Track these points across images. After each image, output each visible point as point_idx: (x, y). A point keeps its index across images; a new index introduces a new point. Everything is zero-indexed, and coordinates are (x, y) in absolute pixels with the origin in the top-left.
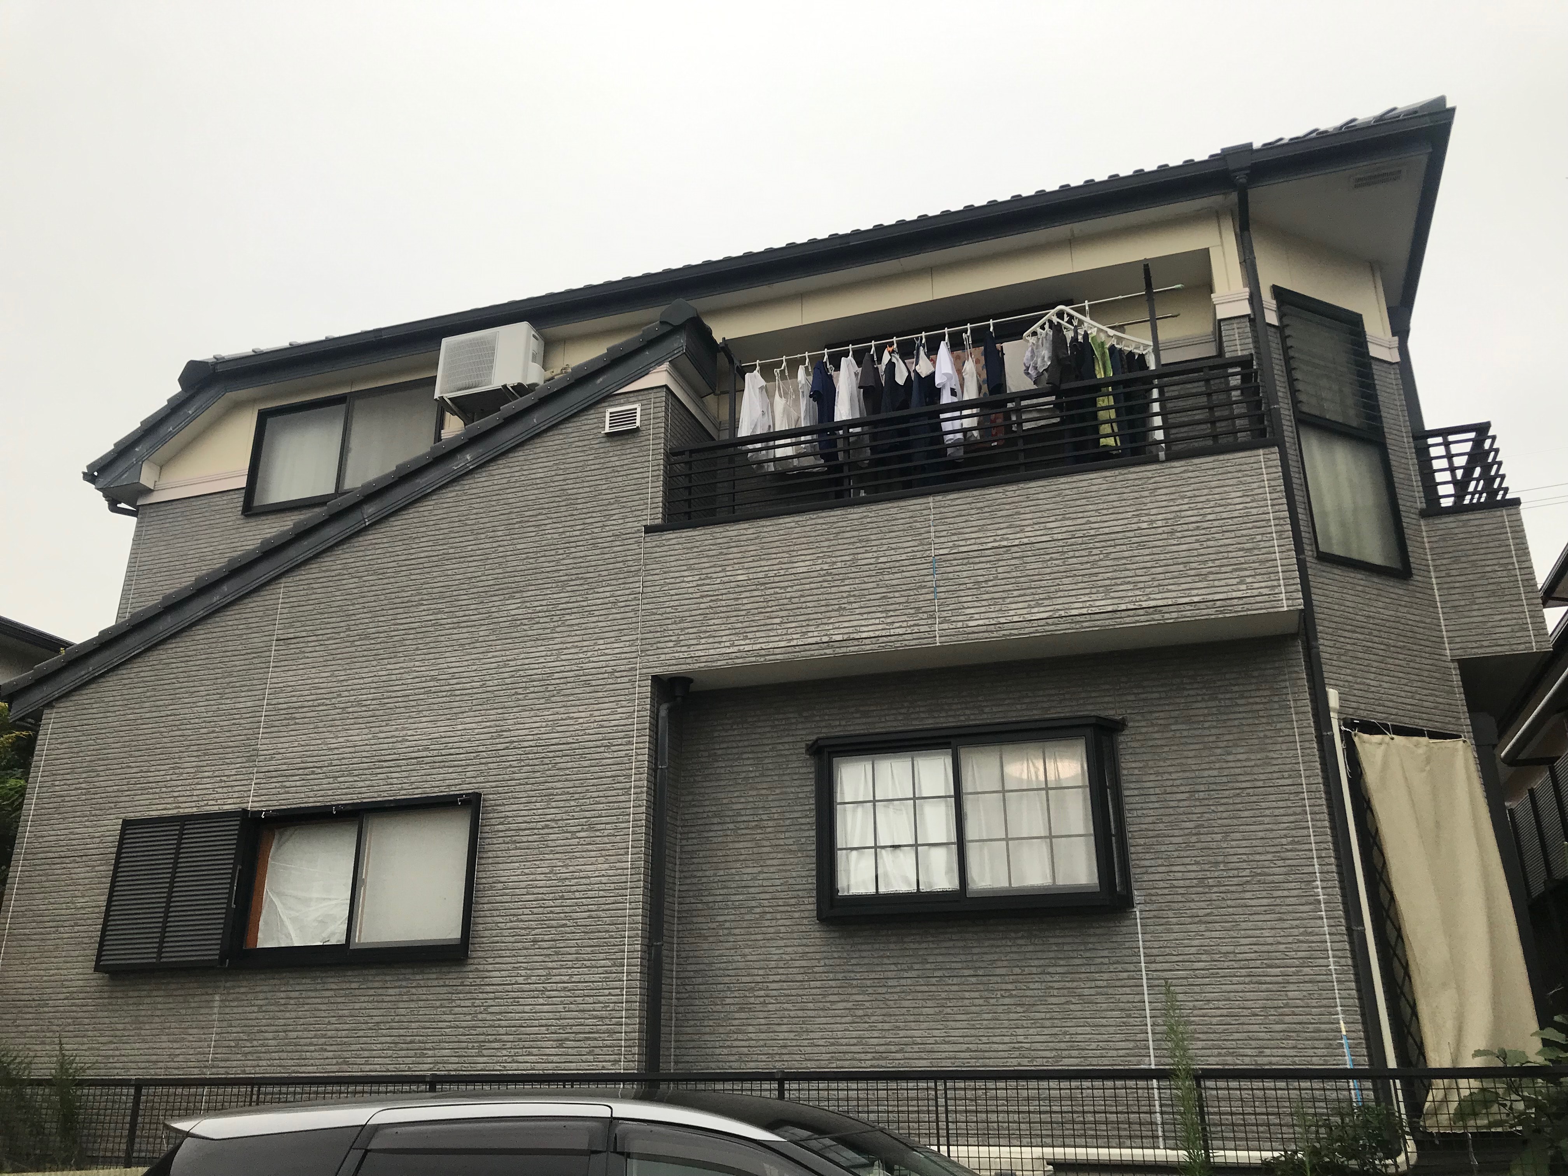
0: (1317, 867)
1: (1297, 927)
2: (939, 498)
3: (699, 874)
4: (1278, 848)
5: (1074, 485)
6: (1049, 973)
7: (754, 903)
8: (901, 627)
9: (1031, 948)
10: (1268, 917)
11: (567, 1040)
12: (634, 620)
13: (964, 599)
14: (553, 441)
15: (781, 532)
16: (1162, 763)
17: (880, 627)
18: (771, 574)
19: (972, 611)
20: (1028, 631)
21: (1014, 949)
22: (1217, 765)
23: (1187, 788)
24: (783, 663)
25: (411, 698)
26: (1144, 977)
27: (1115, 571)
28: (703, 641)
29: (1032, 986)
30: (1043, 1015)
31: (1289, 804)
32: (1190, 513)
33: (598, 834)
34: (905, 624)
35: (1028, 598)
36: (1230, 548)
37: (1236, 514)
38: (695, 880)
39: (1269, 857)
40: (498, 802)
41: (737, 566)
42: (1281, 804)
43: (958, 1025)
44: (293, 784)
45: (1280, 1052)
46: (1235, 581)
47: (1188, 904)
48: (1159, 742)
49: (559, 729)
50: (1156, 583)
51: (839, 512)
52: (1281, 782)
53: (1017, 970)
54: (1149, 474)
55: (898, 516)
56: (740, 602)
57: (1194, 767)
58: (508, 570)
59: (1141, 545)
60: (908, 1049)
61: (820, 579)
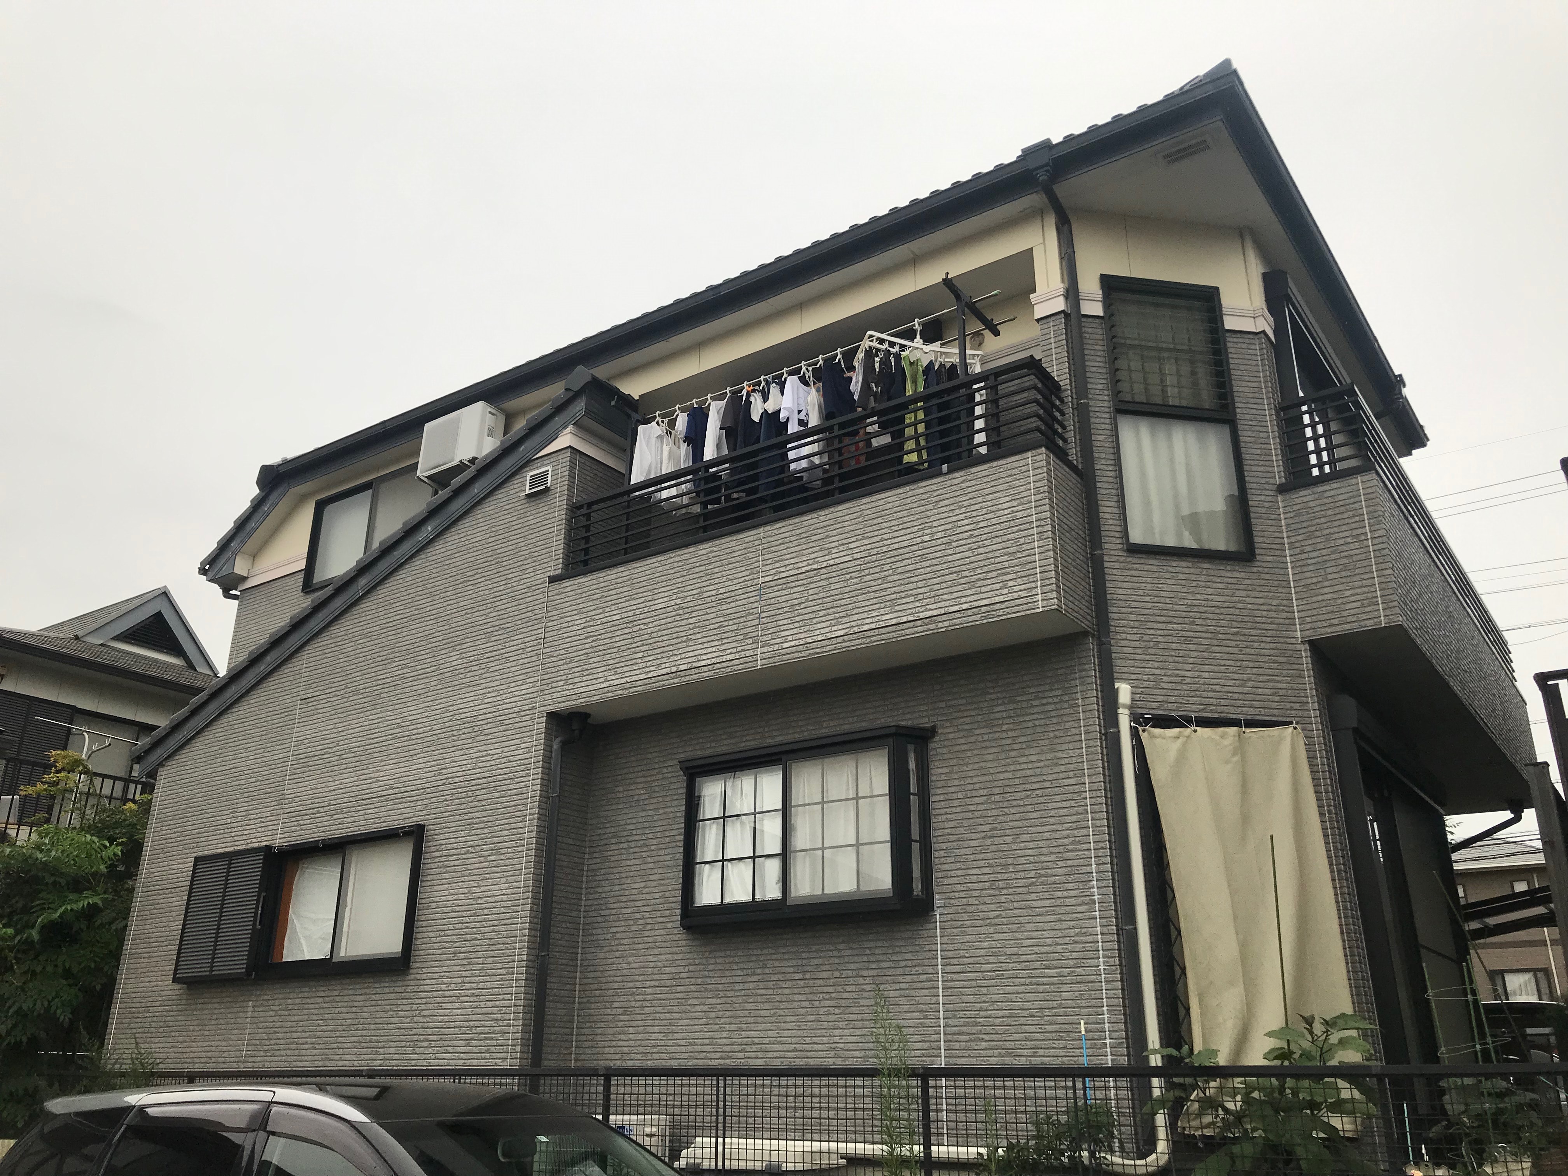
0: (1094, 866)
1: (1074, 927)
2: (768, 528)
3: (599, 890)
4: (1061, 849)
5: (874, 504)
6: (863, 976)
7: (638, 916)
8: (731, 653)
9: (849, 952)
10: (1048, 918)
11: (473, 1039)
12: (537, 663)
13: (781, 623)
14: (489, 508)
15: (648, 572)
16: (965, 768)
17: (716, 654)
18: (638, 612)
19: (787, 633)
20: (828, 649)
21: (835, 953)
22: (1012, 768)
23: (985, 792)
24: (642, 694)
25: (384, 744)
26: (940, 979)
27: (901, 585)
28: (585, 679)
29: (848, 989)
30: (854, 1017)
31: (1073, 803)
32: (965, 522)
33: (502, 857)
34: (734, 650)
35: (830, 617)
36: (997, 554)
37: (1003, 519)
38: (596, 896)
39: (1053, 858)
40: (437, 832)
41: (613, 608)
42: (1065, 804)
43: (789, 1026)
44: (305, 822)
45: (1052, 1052)
46: (998, 586)
47: (980, 907)
48: (963, 747)
49: (481, 765)
50: (932, 594)
51: (691, 550)
52: (1067, 782)
53: (837, 974)
54: (934, 487)
55: (736, 549)
56: (614, 640)
57: (991, 771)
58: (453, 625)
59: (924, 558)
60: (748, 1048)
61: (674, 613)
